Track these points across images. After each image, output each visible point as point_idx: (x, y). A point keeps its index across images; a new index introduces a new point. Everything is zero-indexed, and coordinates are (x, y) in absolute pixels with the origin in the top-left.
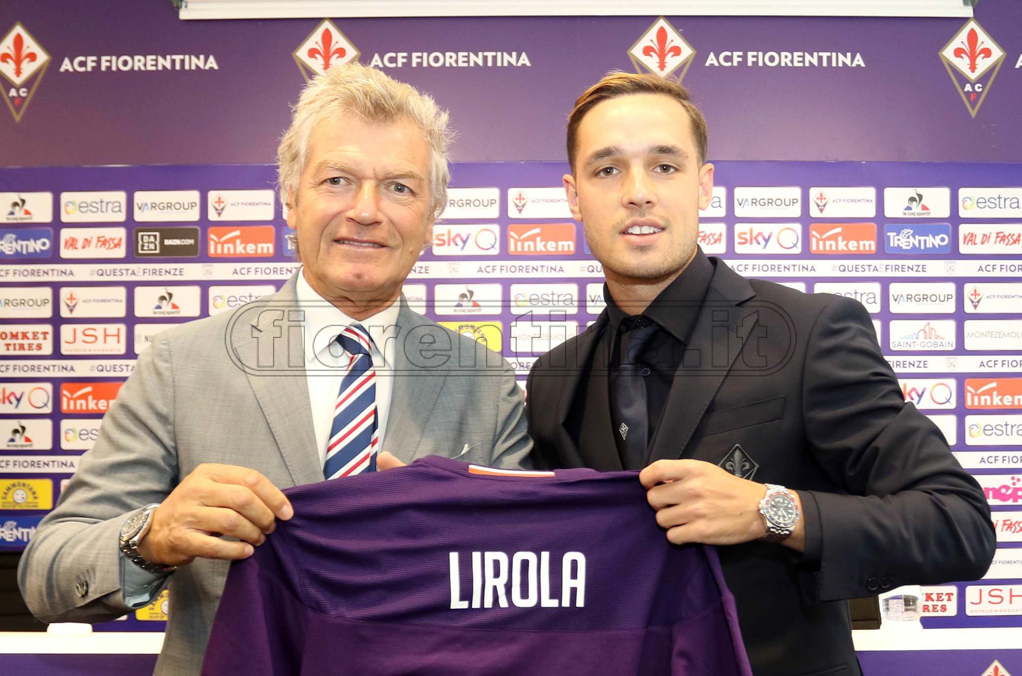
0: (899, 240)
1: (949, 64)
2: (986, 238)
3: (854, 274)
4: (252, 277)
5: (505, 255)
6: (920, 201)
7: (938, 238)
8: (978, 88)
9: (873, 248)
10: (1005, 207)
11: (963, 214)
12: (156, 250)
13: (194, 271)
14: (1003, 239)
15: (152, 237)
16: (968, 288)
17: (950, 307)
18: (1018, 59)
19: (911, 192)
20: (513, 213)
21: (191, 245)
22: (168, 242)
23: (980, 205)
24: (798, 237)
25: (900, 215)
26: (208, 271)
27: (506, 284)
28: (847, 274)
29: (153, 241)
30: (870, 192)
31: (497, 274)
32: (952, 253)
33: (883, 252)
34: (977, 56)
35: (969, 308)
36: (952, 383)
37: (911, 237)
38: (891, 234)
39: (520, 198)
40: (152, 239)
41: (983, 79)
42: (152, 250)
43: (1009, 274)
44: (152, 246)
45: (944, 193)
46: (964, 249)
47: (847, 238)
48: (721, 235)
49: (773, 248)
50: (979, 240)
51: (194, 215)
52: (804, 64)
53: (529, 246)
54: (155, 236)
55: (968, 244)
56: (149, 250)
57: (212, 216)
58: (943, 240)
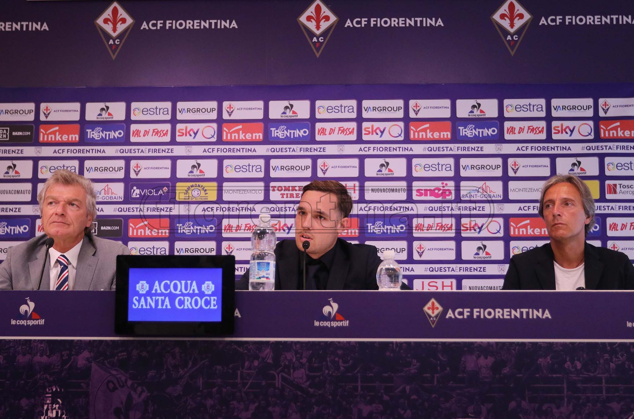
0: (466, 131)
1: (497, 24)
2: (521, 130)
3: (437, 153)
4: (65, 154)
5: (220, 141)
6: (479, 108)
7: (491, 130)
8: (515, 38)
9: (449, 137)
10: (533, 111)
11: (506, 115)
12: (7, 138)
13: (30, 151)
14: (532, 130)
15: (5, 130)
16: (511, 161)
17: (499, 173)
18: (541, 20)
19: (473, 102)
20: (225, 116)
21: (29, 135)
22: (14, 134)
23: (517, 109)
24: (402, 130)
25: (467, 116)
26: (38, 151)
27: (220, 159)
28: (433, 153)
29: (6, 133)
30: (447, 103)
31: (215, 153)
32: (500, 139)
33: (456, 139)
34: (515, 18)
35: (511, 173)
36: (501, 220)
37: (473, 130)
38: (461, 128)
39: (230, 107)
40: (5, 132)
41: (519, 32)
42: (4, 138)
43: (537, 152)
44: (5, 136)
45: (494, 103)
46: (507, 137)
47: (433, 130)
48: (353, 129)
49: (386, 137)
50: (517, 131)
51: (31, 117)
52: (406, 25)
53: (235, 137)
54: (7, 130)
55: (510, 134)
56: (3, 138)
57: (42, 118)
58: (494, 131)
